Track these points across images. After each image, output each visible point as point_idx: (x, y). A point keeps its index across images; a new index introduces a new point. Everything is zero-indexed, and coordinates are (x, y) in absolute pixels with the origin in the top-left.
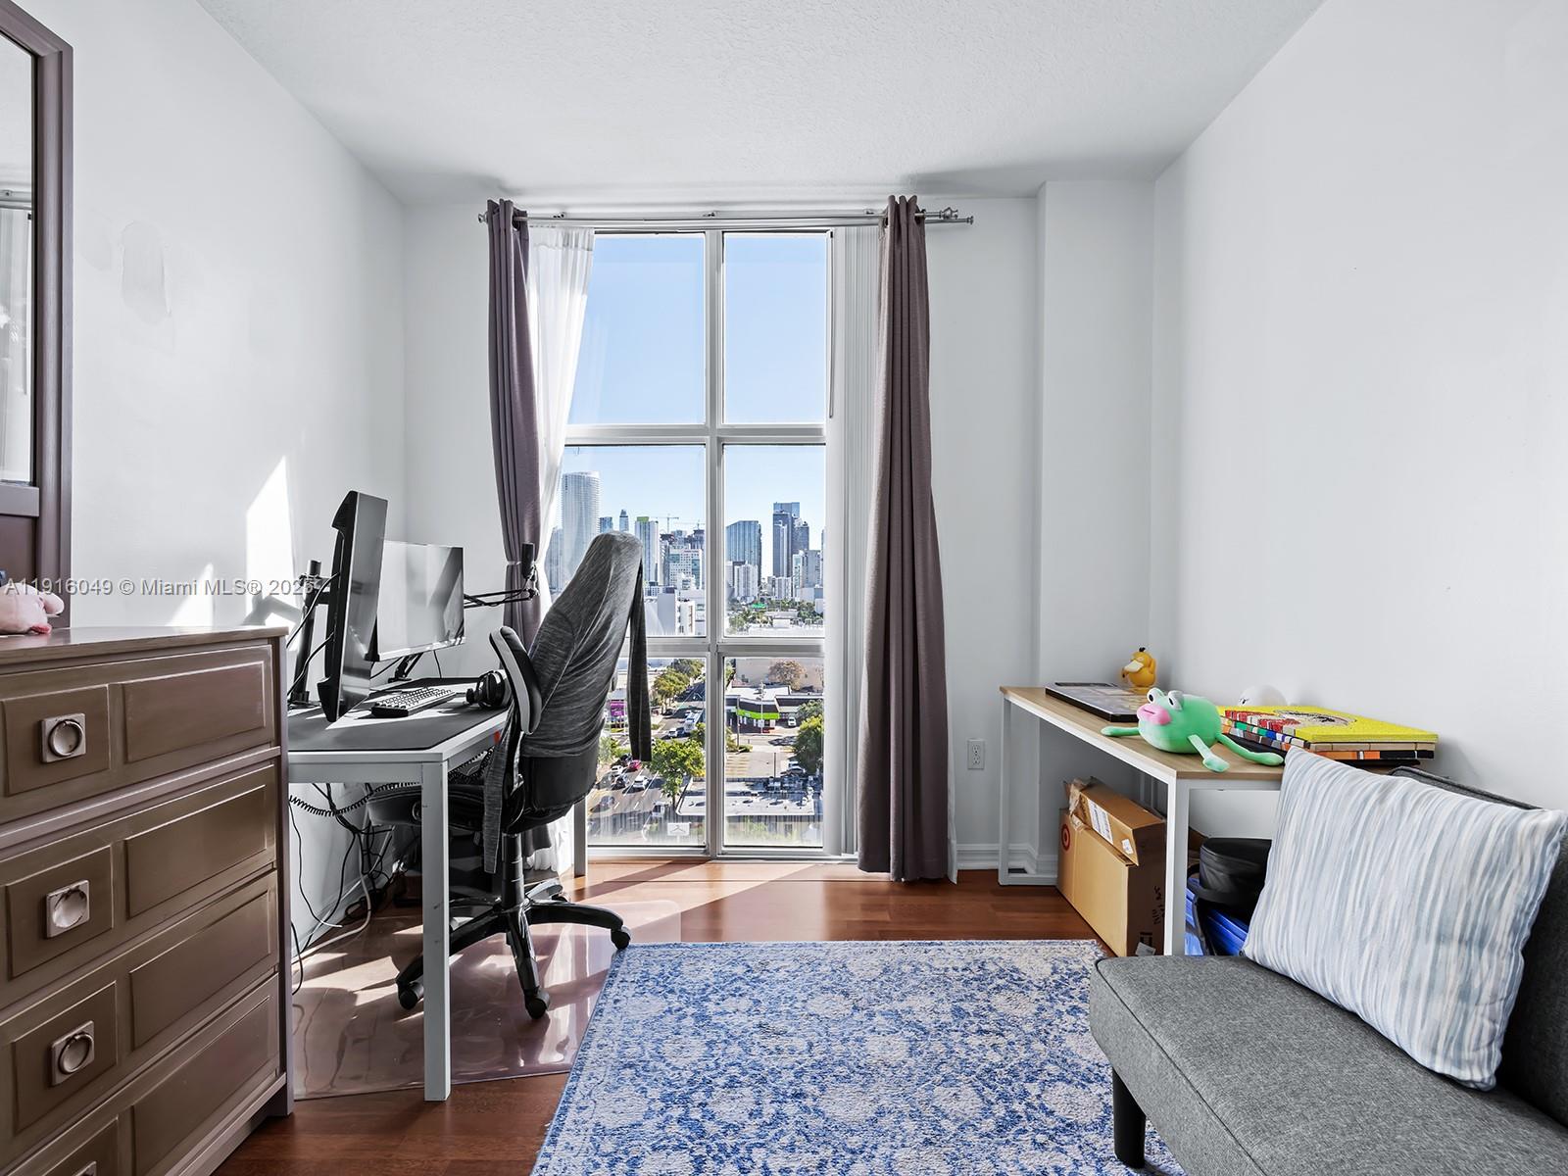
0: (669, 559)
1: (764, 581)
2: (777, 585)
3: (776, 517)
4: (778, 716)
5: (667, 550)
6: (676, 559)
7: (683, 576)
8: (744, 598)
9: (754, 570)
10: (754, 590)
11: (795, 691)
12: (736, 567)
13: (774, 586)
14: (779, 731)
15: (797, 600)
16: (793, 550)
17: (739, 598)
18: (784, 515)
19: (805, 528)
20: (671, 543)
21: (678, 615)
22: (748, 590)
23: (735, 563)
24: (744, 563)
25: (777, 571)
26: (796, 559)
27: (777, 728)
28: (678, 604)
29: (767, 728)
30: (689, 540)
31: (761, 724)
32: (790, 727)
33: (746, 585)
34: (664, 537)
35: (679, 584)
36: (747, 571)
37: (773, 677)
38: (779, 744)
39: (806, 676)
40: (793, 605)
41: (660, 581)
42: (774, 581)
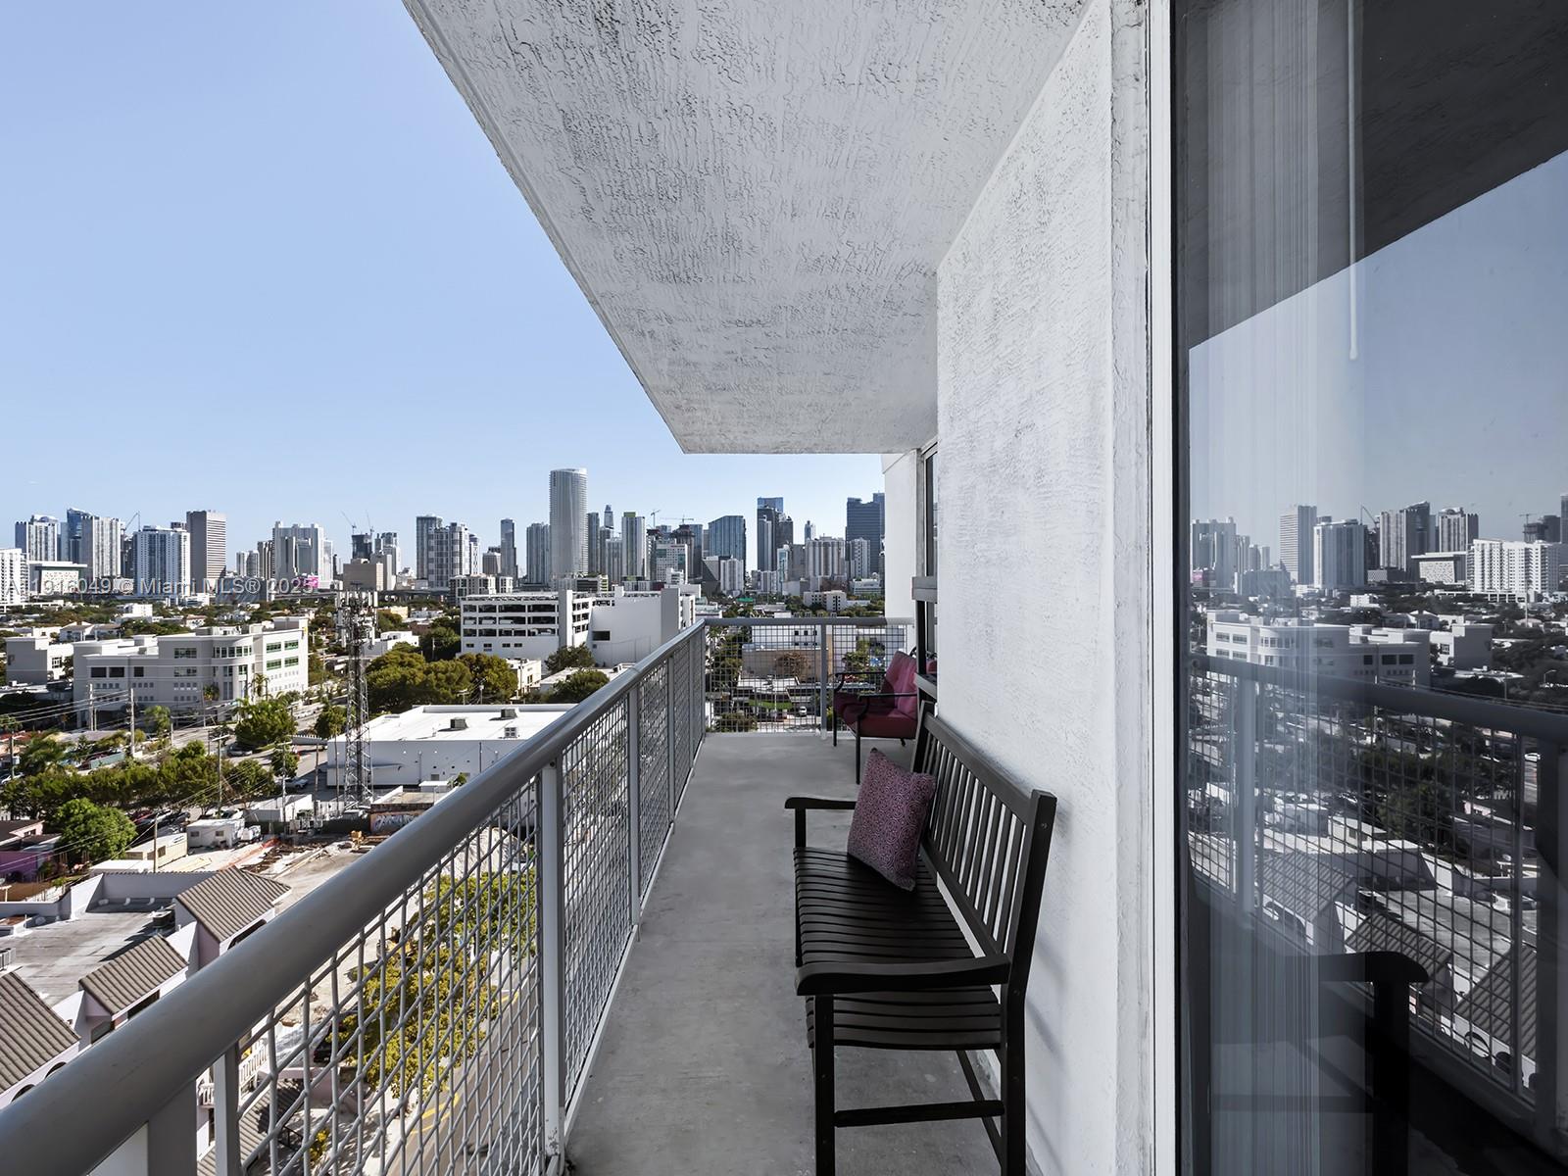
0: (656, 554)
1: (749, 575)
2: (762, 579)
3: (761, 513)
4: (789, 706)
5: (654, 545)
6: (663, 554)
7: (672, 571)
9: (739, 563)
10: (740, 585)
11: (801, 681)
12: (723, 561)
13: (759, 580)
14: (791, 720)
15: (784, 593)
16: (777, 544)
17: (725, 592)
18: (768, 510)
19: (789, 524)
20: (657, 538)
21: (681, 609)
22: (734, 585)
23: (721, 558)
24: (729, 557)
25: (762, 565)
26: (781, 554)
27: (790, 717)
28: (681, 598)
29: (781, 718)
30: (675, 535)
32: (801, 716)
33: (732, 579)
34: (650, 532)
35: (669, 579)
36: (732, 565)
37: (779, 668)
39: (809, 667)
40: (781, 598)
41: (646, 575)
42: (759, 575)
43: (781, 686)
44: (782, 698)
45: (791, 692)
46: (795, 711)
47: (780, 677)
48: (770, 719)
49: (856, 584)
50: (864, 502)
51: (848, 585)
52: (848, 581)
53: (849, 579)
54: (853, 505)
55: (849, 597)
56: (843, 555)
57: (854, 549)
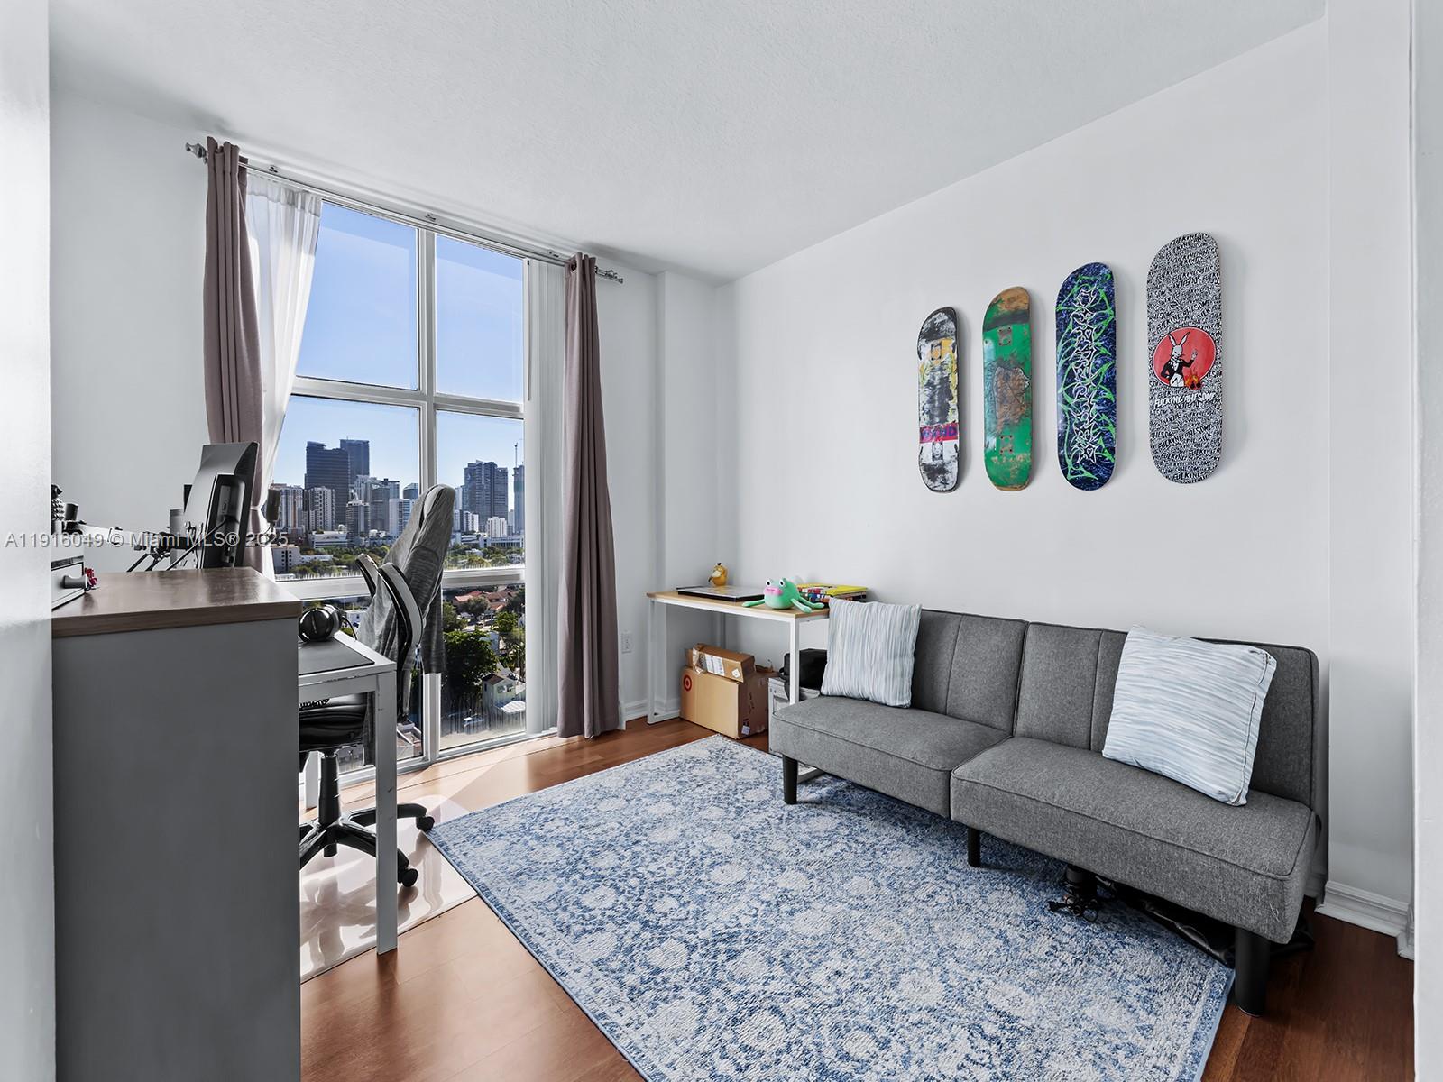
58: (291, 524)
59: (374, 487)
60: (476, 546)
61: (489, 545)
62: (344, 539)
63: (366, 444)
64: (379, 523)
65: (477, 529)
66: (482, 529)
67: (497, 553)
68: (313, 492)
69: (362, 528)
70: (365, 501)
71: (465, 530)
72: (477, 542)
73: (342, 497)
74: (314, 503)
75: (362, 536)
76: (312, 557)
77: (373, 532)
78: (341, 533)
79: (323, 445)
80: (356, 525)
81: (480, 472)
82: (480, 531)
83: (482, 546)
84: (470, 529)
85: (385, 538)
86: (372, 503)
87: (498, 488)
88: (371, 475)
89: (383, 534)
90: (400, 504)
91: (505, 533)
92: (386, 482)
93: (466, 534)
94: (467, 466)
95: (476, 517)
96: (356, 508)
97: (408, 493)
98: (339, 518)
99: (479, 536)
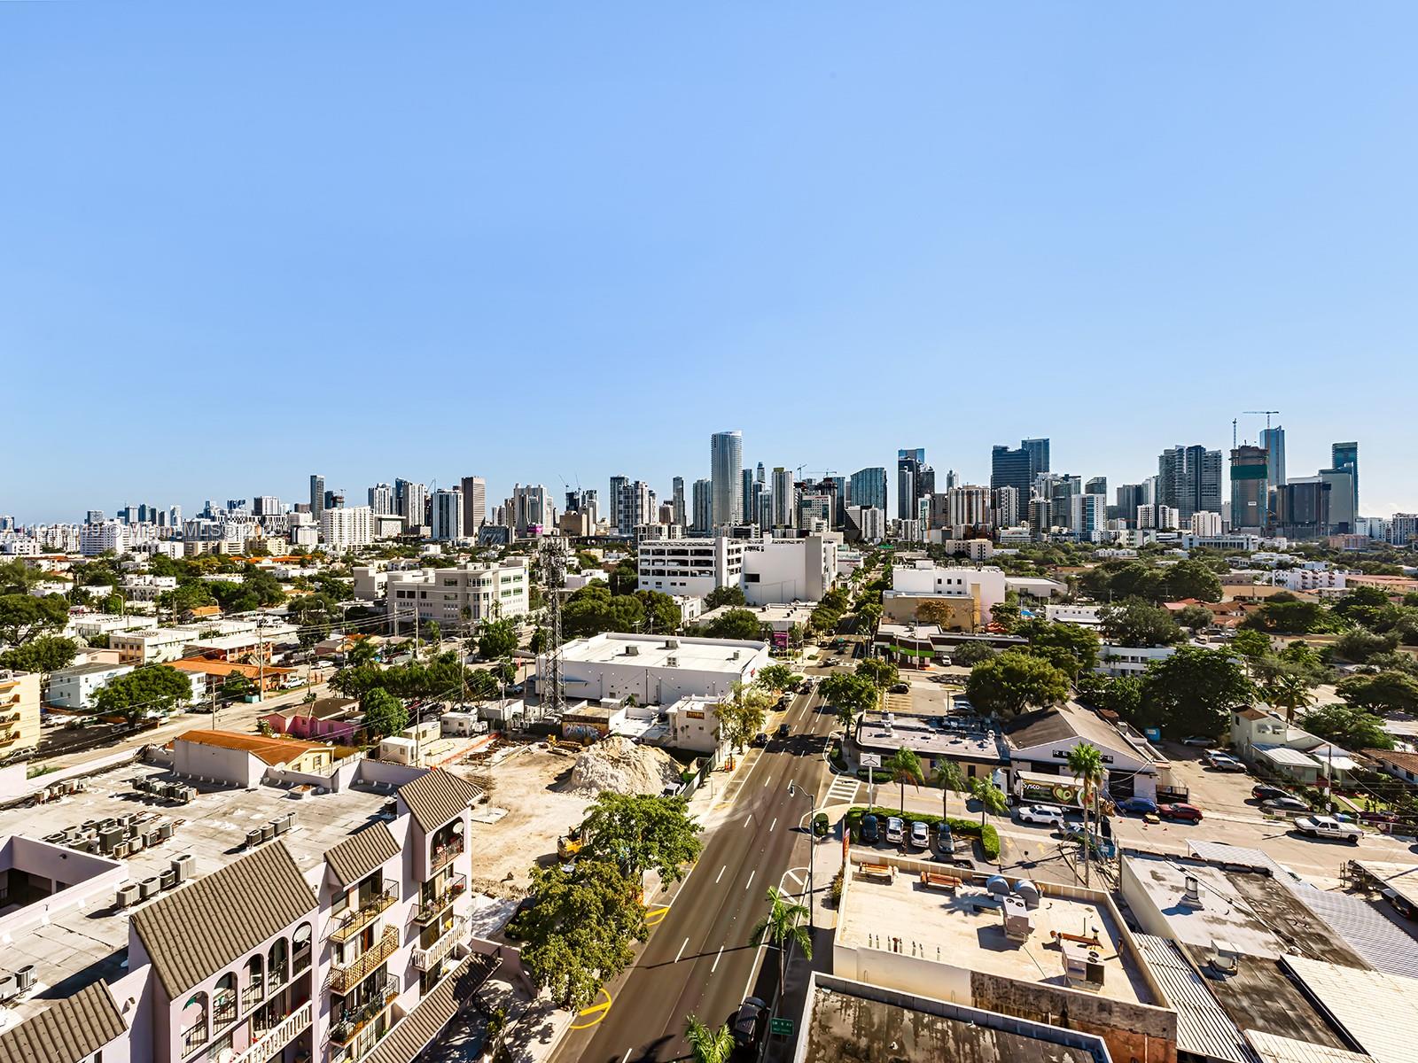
0: (802, 505)
1: (890, 523)
2: (903, 527)
3: (901, 464)
4: (932, 654)
5: (800, 497)
6: (808, 504)
7: (817, 520)
8: (871, 540)
9: (881, 513)
10: (881, 533)
11: (945, 630)
12: (864, 511)
13: (900, 528)
14: (933, 669)
15: (926, 541)
16: (919, 493)
17: (866, 539)
18: (909, 462)
19: (931, 474)
20: (803, 490)
21: (823, 555)
22: (875, 533)
23: (862, 508)
24: (871, 507)
25: (902, 514)
26: (923, 503)
27: (932, 665)
28: (823, 545)
29: (922, 666)
30: (819, 487)
31: (916, 660)
32: (945, 666)
33: (874, 528)
34: (797, 485)
35: (813, 527)
36: (874, 514)
37: (921, 616)
38: (938, 681)
39: (954, 616)
40: (921, 545)
41: (794, 524)
42: (900, 523)
43: (924, 633)
44: (924, 647)
45: (936, 641)
46: (938, 659)
47: (921, 623)
48: (912, 666)
49: (1003, 533)
50: (1011, 449)
51: (994, 534)
52: (993, 529)
53: (995, 527)
54: (999, 453)
55: (995, 546)
56: (988, 503)
57: (1000, 498)
58: (980, 520)
59: (1055, 484)
60: (1179, 546)
61: (1196, 544)
62: (1027, 535)
63: (1046, 442)
64: (1060, 521)
65: (1176, 525)
66: (1183, 525)
67: (1210, 554)
68: (1000, 492)
69: (1043, 525)
70: (1046, 498)
71: (1161, 527)
72: (1179, 541)
73: (1025, 496)
74: (1000, 502)
75: (1044, 532)
76: (1001, 551)
77: (1055, 529)
78: (1025, 529)
79: (1006, 448)
80: (1037, 522)
81: (1182, 458)
82: (1181, 527)
83: (1186, 545)
84: (1168, 526)
85: (1067, 534)
86: (1053, 500)
87: (1207, 478)
88: (1052, 471)
89: (1065, 531)
90: (1084, 500)
91: (1219, 531)
92: (1067, 477)
93: (1162, 531)
94: (1163, 454)
95: (1176, 512)
96: (1038, 505)
97: (1091, 488)
98: (1023, 515)
99: (1180, 535)
